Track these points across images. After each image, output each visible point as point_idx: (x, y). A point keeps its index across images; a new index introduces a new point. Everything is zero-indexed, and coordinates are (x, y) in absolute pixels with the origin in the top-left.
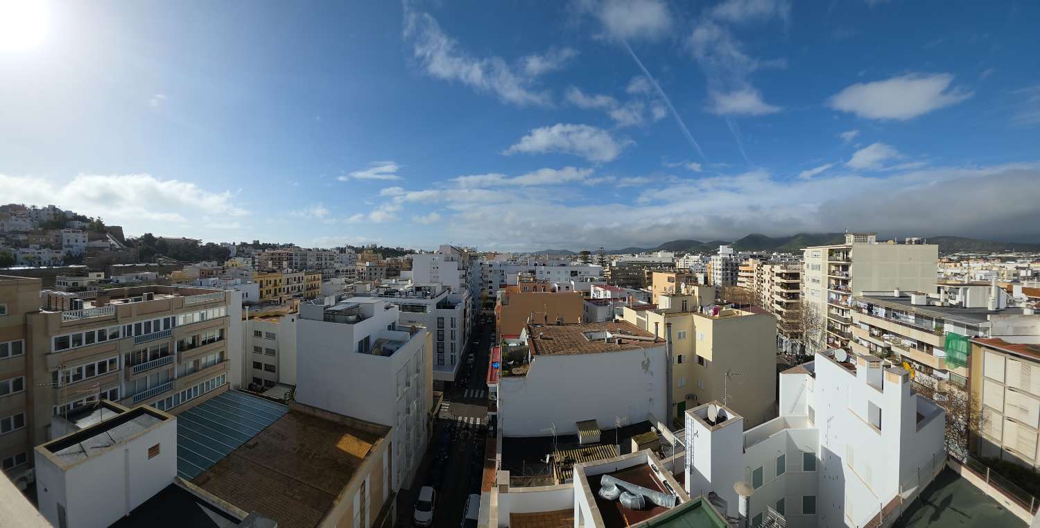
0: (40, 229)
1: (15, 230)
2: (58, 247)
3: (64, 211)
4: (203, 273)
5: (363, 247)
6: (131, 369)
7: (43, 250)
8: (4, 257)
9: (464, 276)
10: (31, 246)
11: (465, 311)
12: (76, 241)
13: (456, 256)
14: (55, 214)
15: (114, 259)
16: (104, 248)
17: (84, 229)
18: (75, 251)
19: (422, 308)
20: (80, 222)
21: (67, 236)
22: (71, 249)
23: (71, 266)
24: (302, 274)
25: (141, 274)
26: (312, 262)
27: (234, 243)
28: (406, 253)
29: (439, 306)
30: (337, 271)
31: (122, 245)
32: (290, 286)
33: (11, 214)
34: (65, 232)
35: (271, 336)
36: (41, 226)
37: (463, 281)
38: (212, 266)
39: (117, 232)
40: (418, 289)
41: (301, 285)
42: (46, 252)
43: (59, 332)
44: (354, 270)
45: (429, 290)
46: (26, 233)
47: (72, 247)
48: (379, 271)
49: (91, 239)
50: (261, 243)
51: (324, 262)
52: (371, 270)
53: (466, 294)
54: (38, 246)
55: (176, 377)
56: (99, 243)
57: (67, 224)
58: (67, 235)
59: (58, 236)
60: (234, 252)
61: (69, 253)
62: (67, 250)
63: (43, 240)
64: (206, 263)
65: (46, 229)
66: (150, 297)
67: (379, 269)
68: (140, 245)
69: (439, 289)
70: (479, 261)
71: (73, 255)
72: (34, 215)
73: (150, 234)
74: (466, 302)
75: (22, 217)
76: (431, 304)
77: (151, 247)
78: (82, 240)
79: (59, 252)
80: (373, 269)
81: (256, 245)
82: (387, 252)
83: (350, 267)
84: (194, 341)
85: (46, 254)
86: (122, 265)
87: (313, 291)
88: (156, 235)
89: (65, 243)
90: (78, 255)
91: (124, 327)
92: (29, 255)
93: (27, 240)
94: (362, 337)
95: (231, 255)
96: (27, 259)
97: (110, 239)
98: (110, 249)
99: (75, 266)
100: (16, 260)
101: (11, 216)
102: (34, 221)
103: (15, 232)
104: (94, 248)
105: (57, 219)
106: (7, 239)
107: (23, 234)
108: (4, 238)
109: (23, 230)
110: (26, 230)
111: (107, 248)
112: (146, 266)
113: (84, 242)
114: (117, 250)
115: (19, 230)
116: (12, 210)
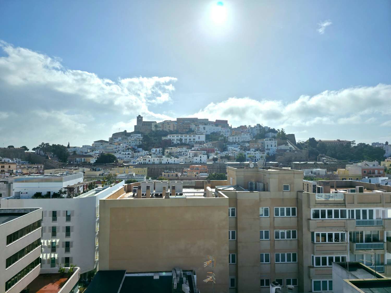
0: (254, 139)
1: (244, 140)
2: (262, 151)
3: (264, 127)
4: (365, 172)
7: (257, 152)
8: (241, 156)
10: (251, 149)
12: (271, 146)
14: (260, 130)
15: (293, 159)
16: (286, 150)
17: (274, 137)
18: (271, 152)
20: (272, 133)
21: (267, 143)
22: (269, 151)
23: (270, 162)
25: (314, 170)
31: (296, 147)
34: (266, 140)
36: (254, 137)
38: (374, 165)
39: (292, 137)
42: (258, 153)
46: (248, 142)
47: (269, 149)
49: (279, 144)
54: (254, 149)
56: (283, 147)
57: (266, 135)
58: (267, 142)
59: (263, 143)
61: (268, 154)
62: (267, 151)
63: (256, 146)
64: (367, 162)
65: (257, 139)
68: (306, 147)
71: (270, 155)
72: (250, 131)
73: (313, 139)
75: (246, 133)
77: (314, 149)
78: (274, 146)
79: (264, 153)
85: (258, 155)
86: (298, 163)
88: (317, 139)
89: (266, 147)
90: (273, 155)
92: (250, 155)
93: (249, 146)
95: (385, 155)
96: (250, 157)
97: (289, 144)
98: (290, 151)
99: (273, 163)
100: (245, 158)
101: (242, 132)
102: (251, 135)
103: (244, 142)
104: (281, 150)
105: (261, 132)
106: (241, 146)
107: (247, 142)
108: (239, 145)
109: (247, 140)
110: (248, 141)
111: (288, 150)
112: (315, 163)
113: (275, 146)
114: (294, 151)
115: (245, 140)
116: (242, 129)
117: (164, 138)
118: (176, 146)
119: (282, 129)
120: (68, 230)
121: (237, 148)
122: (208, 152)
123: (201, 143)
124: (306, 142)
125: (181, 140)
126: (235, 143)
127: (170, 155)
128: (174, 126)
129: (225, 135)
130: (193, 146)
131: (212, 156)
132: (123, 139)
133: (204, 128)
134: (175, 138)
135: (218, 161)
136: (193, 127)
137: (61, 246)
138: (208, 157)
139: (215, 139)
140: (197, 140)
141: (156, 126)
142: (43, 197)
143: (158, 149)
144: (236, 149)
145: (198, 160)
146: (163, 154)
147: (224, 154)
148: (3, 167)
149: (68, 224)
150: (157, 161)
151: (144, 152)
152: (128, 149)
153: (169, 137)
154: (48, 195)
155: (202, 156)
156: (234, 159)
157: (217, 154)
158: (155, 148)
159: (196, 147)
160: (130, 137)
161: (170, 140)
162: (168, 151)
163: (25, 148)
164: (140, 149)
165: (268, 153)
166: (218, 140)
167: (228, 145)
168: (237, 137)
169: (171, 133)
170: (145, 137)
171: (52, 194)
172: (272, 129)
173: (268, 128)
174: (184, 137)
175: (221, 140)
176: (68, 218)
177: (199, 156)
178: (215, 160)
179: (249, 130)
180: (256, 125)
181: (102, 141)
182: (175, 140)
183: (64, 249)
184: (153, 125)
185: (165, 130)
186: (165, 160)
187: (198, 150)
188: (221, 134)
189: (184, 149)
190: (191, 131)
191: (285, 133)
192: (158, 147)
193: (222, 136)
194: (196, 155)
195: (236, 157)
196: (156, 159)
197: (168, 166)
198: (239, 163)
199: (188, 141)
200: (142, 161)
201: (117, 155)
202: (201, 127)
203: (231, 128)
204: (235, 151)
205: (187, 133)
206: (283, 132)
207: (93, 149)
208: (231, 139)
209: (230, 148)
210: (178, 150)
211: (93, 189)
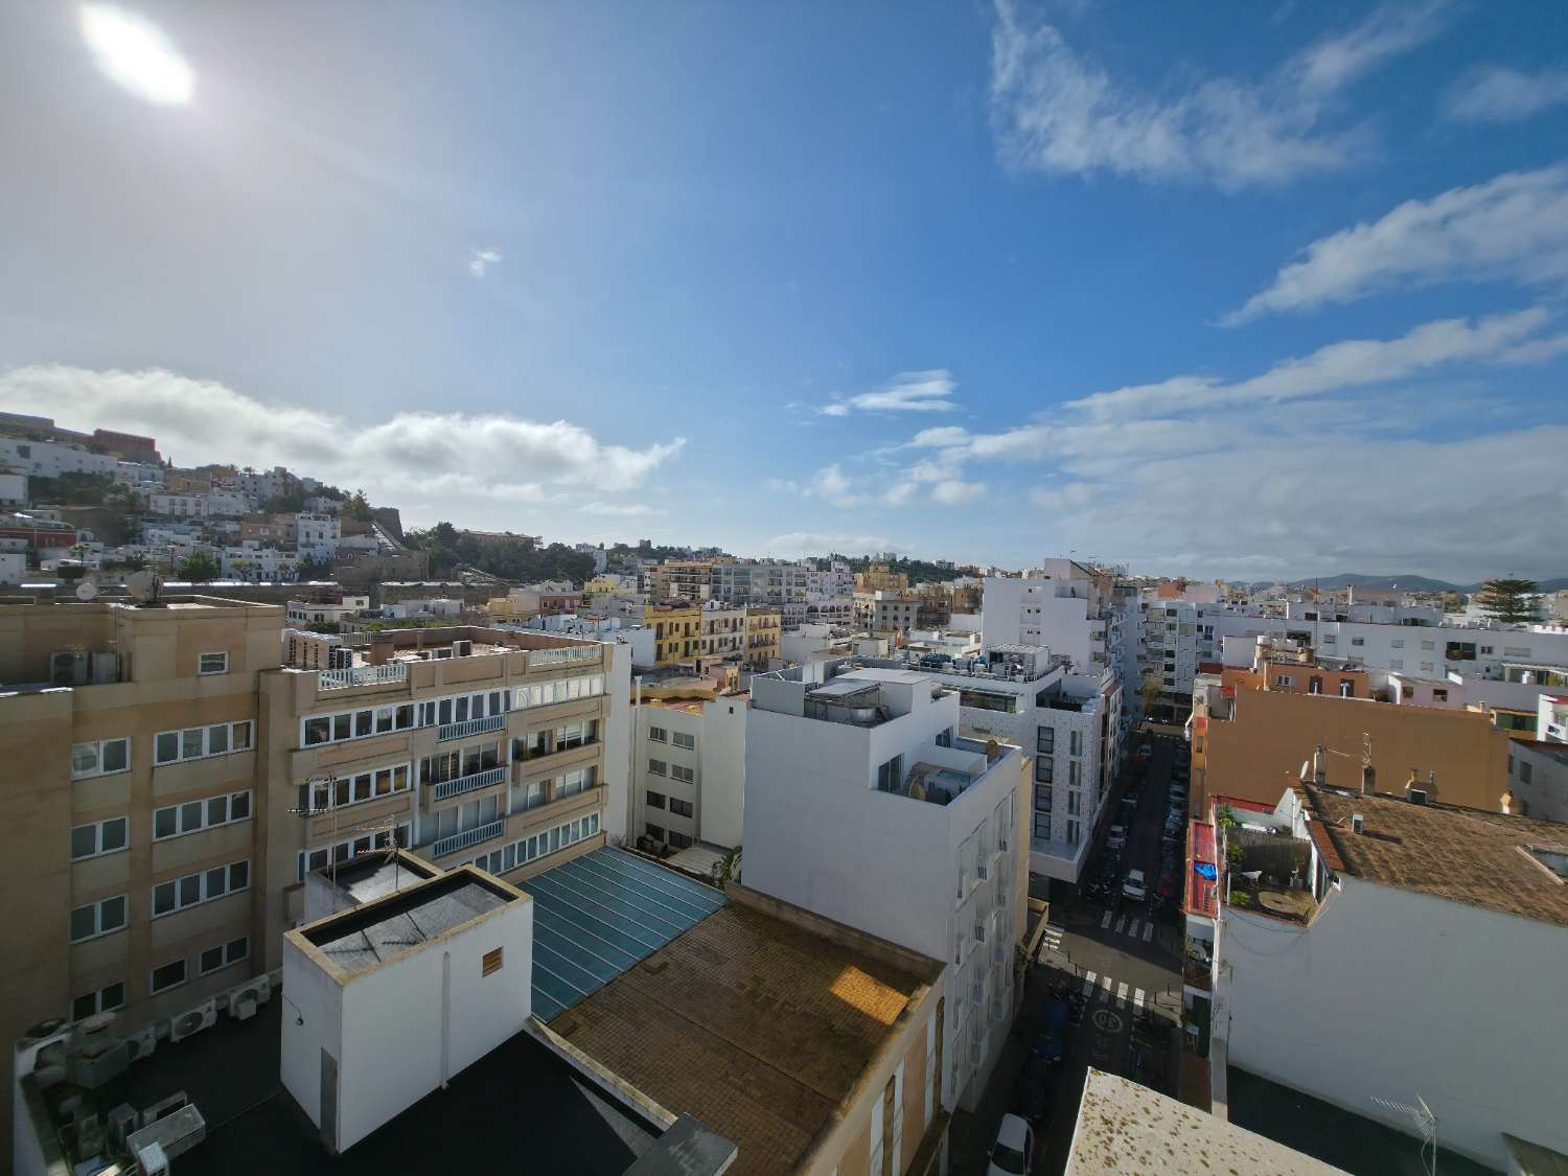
0: (259, 512)
1: (218, 512)
2: (288, 547)
3: (300, 478)
4: (545, 605)
5: (867, 557)
6: (432, 789)
7: (265, 552)
8: (201, 562)
9: (1103, 635)
10: (245, 543)
11: (1105, 718)
12: (321, 536)
13: (1083, 585)
14: (285, 485)
15: (385, 573)
16: (368, 550)
17: (333, 513)
18: (318, 553)
19: (1005, 702)
20: (328, 500)
21: (306, 526)
22: (311, 550)
23: (312, 583)
24: (742, 613)
25: (433, 602)
26: (759, 587)
27: (602, 546)
28: (959, 574)
29: (1042, 700)
30: (813, 610)
31: (399, 544)
32: (716, 638)
33: (212, 482)
34: (302, 518)
35: (686, 741)
36: (261, 507)
37: (1100, 646)
38: (563, 590)
39: (389, 518)
40: (996, 657)
41: (737, 635)
42: (270, 554)
43: (312, 709)
44: (847, 609)
45: (1021, 662)
46: (237, 519)
47: (313, 546)
48: (901, 613)
49: (346, 533)
50: (654, 546)
51: (784, 589)
52: (885, 608)
53: (1106, 677)
54: (256, 544)
55: (509, 812)
56: (358, 541)
57: (305, 504)
58: (305, 524)
59: (291, 526)
60: (602, 563)
61: (308, 559)
62: (303, 551)
63: (265, 533)
64: (552, 584)
65: (270, 512)
66: (465, 650)
67: (902, 607)
68: (429, 545)
69: (1042, 663)
70: (1140, 600)
71: (315, 562)
72: (250, 486)
73: (448, 526)
74: (1107, 698)
75: (231, 490)
76: (1025, 693)
77: (448, 550)
78: (331, 535)
79: (293, 557)
80: (891, 607)
81: (645, 550)
82: (918, 571)
83: (840, 602)
84: (541, 741)
85: (271, 560)
86: (398, 584)
87: (762, 650)
88: (458, 527)
89: (302, 539)
90: (323, 562)
91: (422, 706)
92: (238, 560)
93: (239, 533)
94: (886, 759)
95: (596, 569)
96: (237, 567)
97: (379, 535)
98: (379, 552)
99: (319, 584)
100: (220, 569)
101: (213, 486)
102: (251, 497)
103: (219, 518)
104: (352, 549)
105: (290, 494)
106: (205, 529)
107: (232, 520)
108: (200, 528)
109: (232, 513)
110: (236, 514)
111: (373, 549)
112: (441, 587)
113: (334, 537)
114: (390, 554)
115: (226, 513)
116: (216, 476)
119: (361, 492)
121: (188, 534)
122: (37, 543)
124: (428, 534)
126: (179, 519)
129: (132, 490)
131: (59, 559)
133: (26, 452)
138: (33, 563)
139: (81, 499)
144: (181, 538)
147: (122, 553)
156: (170, 572)
157: (82, 554)
165: (309, 555)
166: (96, 502)
167: (146, 525)
168: (191, 501)
172: (329, 487)
173: (316, 483)
175: (115, 504)
178: (70, 573)
179: (243, 482)
180: (273, 471)
188: (117, 482)
191: (367, 502)
193: (123, 488)
195: (178, 566)
198: (189, 584)
202: (6, 442)
203: (168, 469)
204: (174, 543)
206: (360, 500)
208: (161, 505)
209: (154, 532)
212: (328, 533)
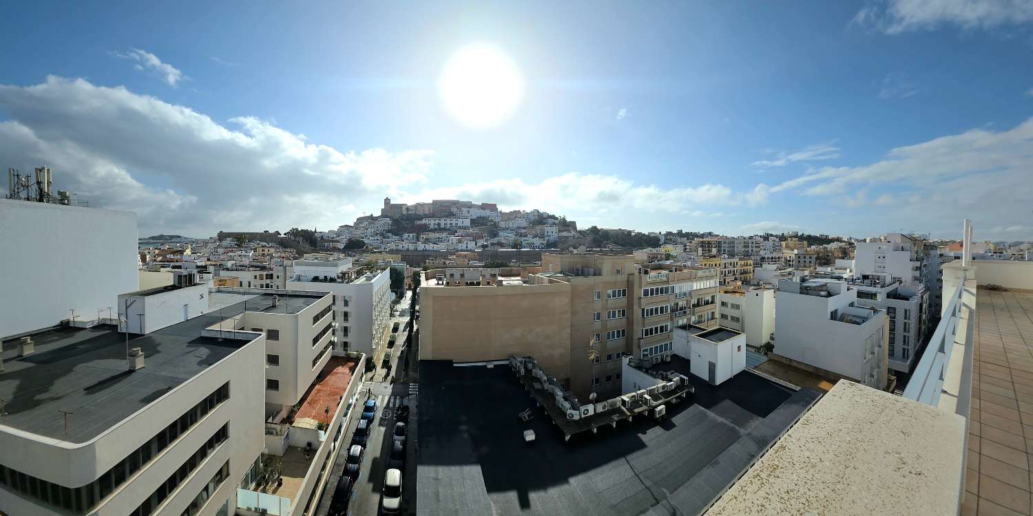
0: (531, 225)
1: (519, 226)
2: (542, 236)
3: (543, 213)
7: (535, 239)
8: (517, 243)
10: (529, 236)
11: (921, 305)
12: (552, 233)
14: (538, 215)
17: (554, 224)
18: (551, 239)
19: (870, 296)
20: (552, 220)
21: (547, 229)
22: (549, 238)
24: (736, 260)
27: (660, 233)
29: (889, 296)
31: (579, 234)
33: (515, 216)
34: (545, 226)
35: (735, 307)
36: (531, 223)
39: (573, 224)
40: (865, 277)
41: (736, 269)
42: (537, 239)
45: (878, 279)
46: (525, 228)
47: (550, 236)
49: (560, 231)
50: (683, 232)
51: (750, 249)
53: (921, 288)
54: (532, 236)
56: (565, 234)
57: (545, 221)
59: (541, 229)
60: (663, 240)
61: (549, 241)
62: (547, 238)
63: (534, 232)
65: (534, 225)
68: (589, 234)
71: (551, 242)
72: (526, 217)
73: (595, 227)
74: (922, 296)
75: (521, 218)
76: (881, 293)
77: (597, 236)
79: (544, 240)
81: (680, 234)
83: (775, 255)
85: (537, 241)
87: (745, 275)
88: (599, 227)
89: (546, 234)
93: (526, 233)
96: (527, 243)
97: (571, 231)
98: (573, 237)
99: (554, 249)
100: (522, 245)
101: (515, 218)
102: (527, 220)
103: (519, 228)
104: (563, 237)
105: (539, 218)
106: (516, 232)
107: (523, 229)
108: (514, 232)
109: (523, 226)
111: (570, 236)
113: (556, 233)
114: (577, 238)
115: (521, 227)
116: (515, 214)
117: (419, 222)
118: (433, 231)
119: (564, 216)
120: (346, 315)
122: (475, 238)
123: (465, 228)
124: (587, 230)
125: (439, 224)
126: (507, 229)
127: (427, 241)
128: (430, 209)
130: (456, 232)
131: (481, 242)
132: (370, 224)
133: (468, 212)
134: (432, 223)
135: (489, 249)
136: (454, 210)
137: (340, 329)
138: (476, 244)
139: (483, 224)
140: (460, 224)
141: (408, 209)
142: (321, 281)
143: (411, 235)
144: (510, 235)
145: (464, 247)
146: (418, 240)
147: (495, 240)
148: (263, 250)
149: (346, 309)
150: (411, 247)
151: (394, 237)
152: (377, 234)
153: (424, 221)
154: (325, 280)
155: (469, 242)
156: (509, 246)
157: (487, 241)
158: (408, 233)
159: (460, 232)
160: (377, 222)
161: (425, 225)
162: (425, 237)
163: (278, 233)
164: (390, 234)
166: (486, 225)
167: (500, 231)
168: (511, 223)
169: (426, 216)
170: (395, 222)
171: (329, 278)
172: (552, 215)
173: (548, 214)
174: (442, 222)
175: (491, 225)
176: (346, 303)
177: (465, 242)
178: (484, 246)
179: (524, 216)
180: (532, 211)
181: (346, 226)
182: (432, 224)
183: (342, 333)
184: (404, 208)
185: (418, 213)
186: (421, 246)
187: (462, 236)
188: (490, 219)
189: (444, 235)
190: (451, 215)
191: (566, 220)
192: (412, 233)
193: (492, 221)
194: (460, 242)
195: (511, 244)
196: (410, 245)
197: (426, 253)
198: (515, 250)
199: (448, 226)
200: (394, 247)
201: (366, 241)
202: (465, 210)
203: (501, 212)
205: (447, 217)
206: (564, 219)
207: (339, 233)
208: (502, 224)
209: (501, 233)
210: (437, 235)
211: (363, 275)
212: (554, 231)
